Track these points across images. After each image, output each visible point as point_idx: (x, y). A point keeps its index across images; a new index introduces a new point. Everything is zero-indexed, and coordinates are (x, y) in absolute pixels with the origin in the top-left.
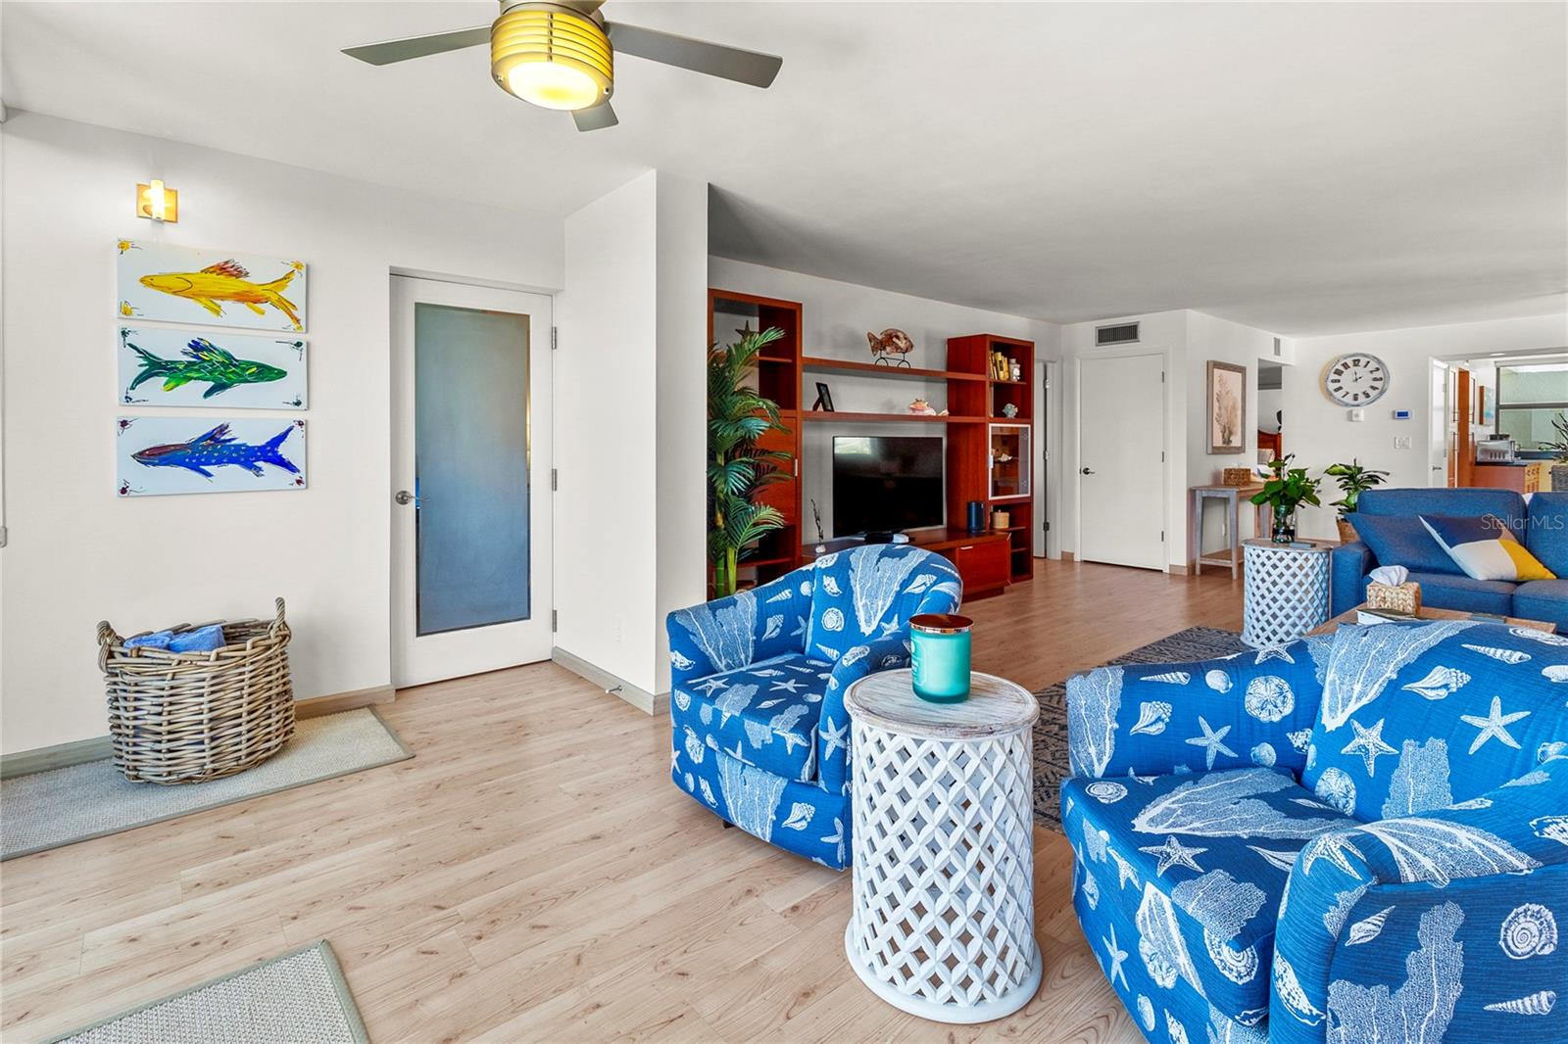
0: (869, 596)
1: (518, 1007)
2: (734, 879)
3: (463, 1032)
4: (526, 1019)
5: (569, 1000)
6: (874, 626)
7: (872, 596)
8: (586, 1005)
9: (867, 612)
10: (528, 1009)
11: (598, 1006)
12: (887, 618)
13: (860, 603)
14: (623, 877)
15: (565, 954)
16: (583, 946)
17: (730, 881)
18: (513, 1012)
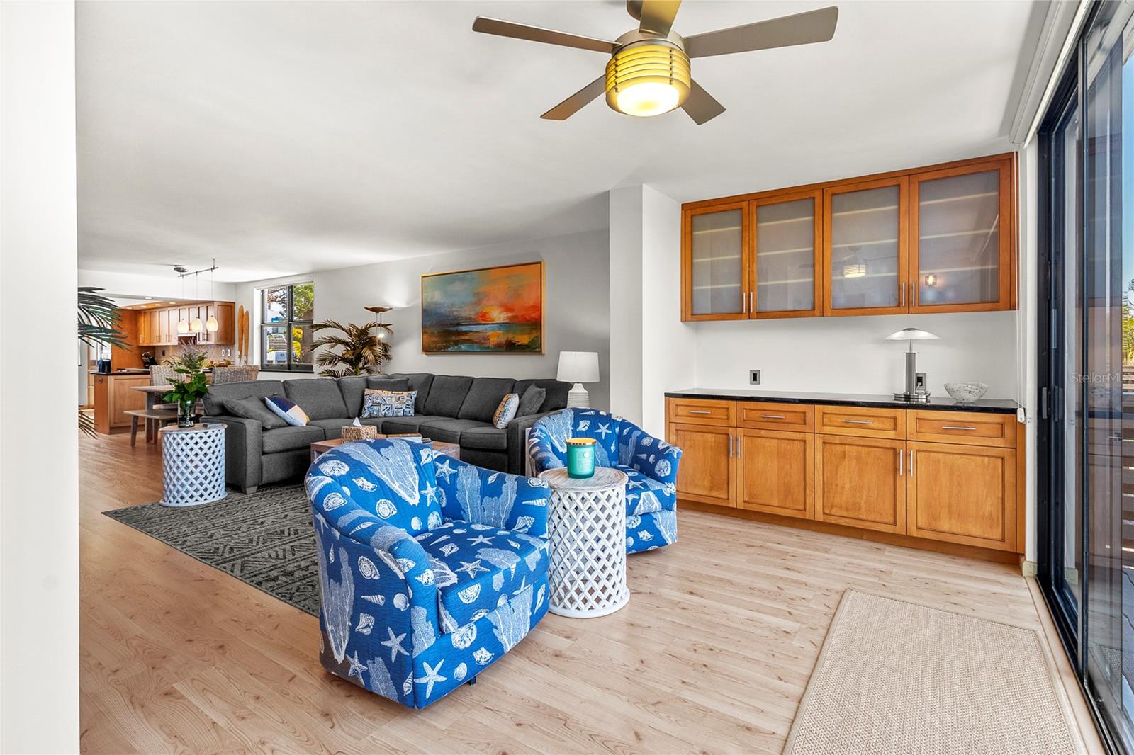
0: (399, 479)
1: (706, 711)
2: (545, 664)
3: (738, 726)
4: (710, 704)
5: (687, 694)
6: (418, 497)
7: (402, 479)
8: (688, 687)
9: (406, 490)
10: (705, 707)
11: (683, 682)
12: (422, 487)
13: (396, 486)
14: (560, 716)
15: (655, 711)
16: (644, 706)
17: (548, 666)
18: (711, 712)
